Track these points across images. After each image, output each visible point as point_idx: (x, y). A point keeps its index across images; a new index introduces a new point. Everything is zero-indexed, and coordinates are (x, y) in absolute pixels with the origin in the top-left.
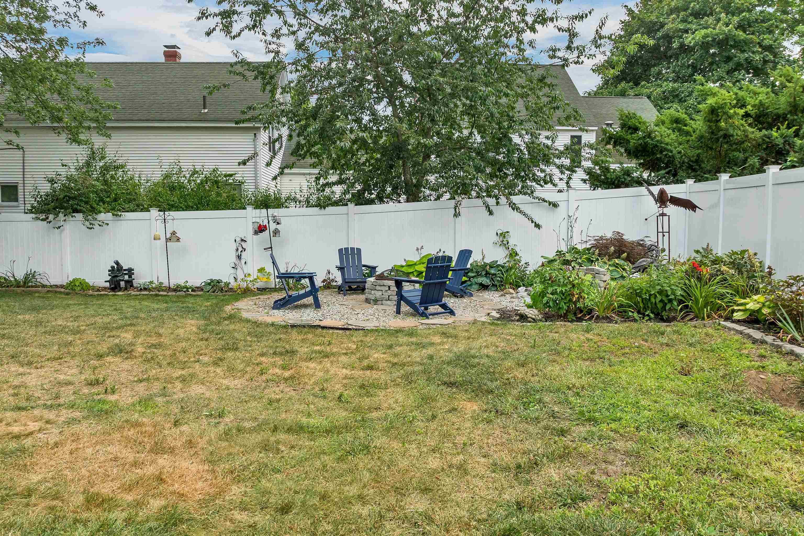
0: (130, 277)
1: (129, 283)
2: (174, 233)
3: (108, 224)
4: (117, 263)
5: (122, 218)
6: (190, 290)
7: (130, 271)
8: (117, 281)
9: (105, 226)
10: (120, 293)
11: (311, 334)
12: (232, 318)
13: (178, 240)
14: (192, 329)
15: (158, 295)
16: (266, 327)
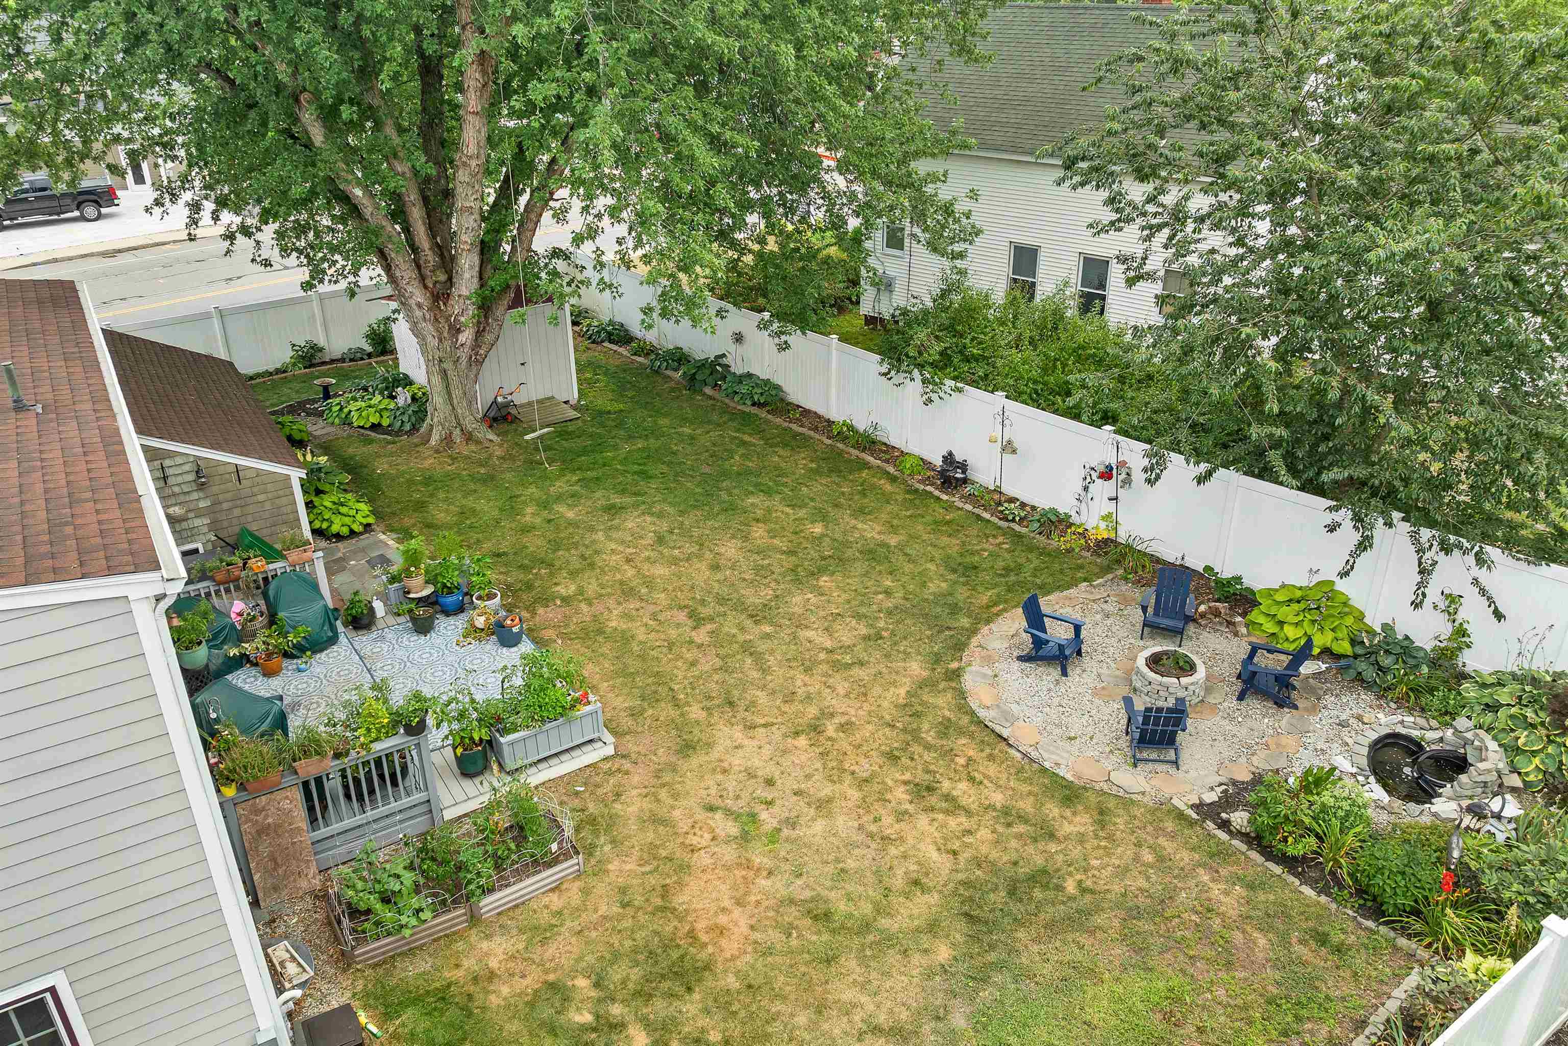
0: (964, 472)
1: (962, 483)
2: (1009, 442)
3: (950, 395)
4: (950, 452)
5: (963, 392)
6: (1017, 519)
7: (964, 467)
8: (947, 476)
10: (944, 497)
11: (988, 751)
12: (956, 675)
13: (1014, 451)
14: (902, 692)
15: (979, 517)
16: (966, 713)
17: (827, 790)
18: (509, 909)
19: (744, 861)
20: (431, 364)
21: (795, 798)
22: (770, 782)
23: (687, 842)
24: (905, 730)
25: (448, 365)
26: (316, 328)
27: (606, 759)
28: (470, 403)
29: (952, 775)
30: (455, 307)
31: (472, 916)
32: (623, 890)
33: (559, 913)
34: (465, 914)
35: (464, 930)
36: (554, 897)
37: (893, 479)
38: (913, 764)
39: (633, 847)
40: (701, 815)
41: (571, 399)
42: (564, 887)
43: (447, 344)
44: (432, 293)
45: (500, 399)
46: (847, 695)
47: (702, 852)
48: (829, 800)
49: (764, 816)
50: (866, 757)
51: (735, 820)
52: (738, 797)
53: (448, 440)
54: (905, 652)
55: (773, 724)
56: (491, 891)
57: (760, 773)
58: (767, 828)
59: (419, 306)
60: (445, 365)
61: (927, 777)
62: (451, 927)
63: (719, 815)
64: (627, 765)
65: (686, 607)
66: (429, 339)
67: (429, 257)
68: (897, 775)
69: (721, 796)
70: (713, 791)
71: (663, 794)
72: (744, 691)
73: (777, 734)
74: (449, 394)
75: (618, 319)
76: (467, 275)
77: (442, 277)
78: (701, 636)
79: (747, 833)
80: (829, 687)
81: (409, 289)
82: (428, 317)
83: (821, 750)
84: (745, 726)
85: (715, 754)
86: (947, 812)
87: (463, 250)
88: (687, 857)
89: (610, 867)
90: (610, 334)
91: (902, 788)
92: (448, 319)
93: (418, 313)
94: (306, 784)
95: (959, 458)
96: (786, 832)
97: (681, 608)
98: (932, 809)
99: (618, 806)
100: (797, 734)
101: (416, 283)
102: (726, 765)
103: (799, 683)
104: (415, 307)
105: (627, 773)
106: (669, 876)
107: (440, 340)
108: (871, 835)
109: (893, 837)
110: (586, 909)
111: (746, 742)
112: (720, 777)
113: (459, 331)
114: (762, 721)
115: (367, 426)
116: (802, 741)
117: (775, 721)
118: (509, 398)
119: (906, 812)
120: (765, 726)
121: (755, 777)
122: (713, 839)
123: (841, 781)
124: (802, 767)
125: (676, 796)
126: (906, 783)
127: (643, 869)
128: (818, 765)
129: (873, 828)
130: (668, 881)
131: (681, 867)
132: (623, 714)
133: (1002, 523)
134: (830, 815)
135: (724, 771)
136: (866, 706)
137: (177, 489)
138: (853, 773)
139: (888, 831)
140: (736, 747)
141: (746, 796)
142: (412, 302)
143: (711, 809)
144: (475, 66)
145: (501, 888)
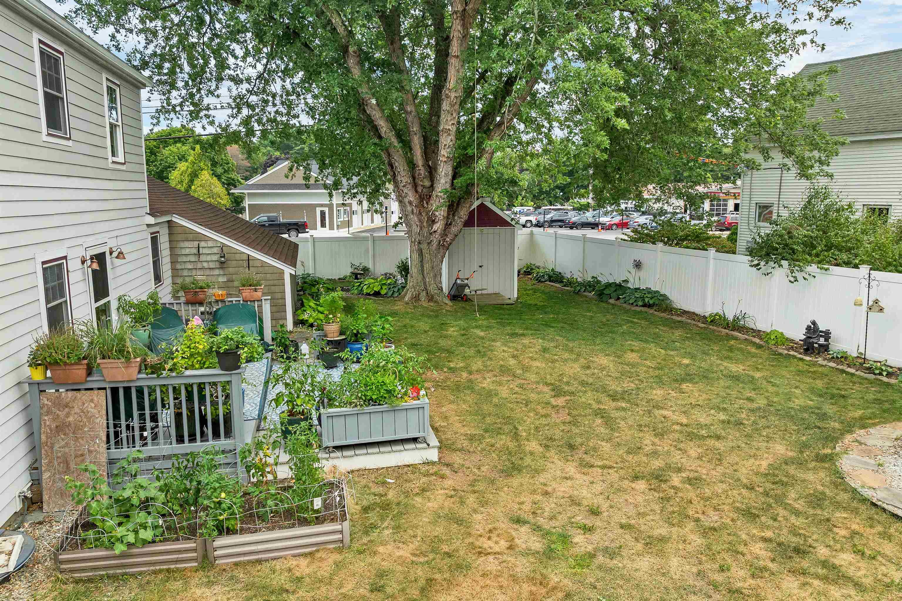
0: (827, 340)
1: (825, 348)
2: (876, 302)
3: (815, 277)
4: (814, 323)
5: (828, 272)
6: (885, 373)
7: (827, 335)
8: (810, 343)
9: (810, 279)
10: (808, 358)
11: (880, 528)
12: (830, 458)
13: (881, 310)
14: (764, 464)
15: (843, 371)
16: (845, 490)
17: (662, 531)
18: (249, 562)
19: (538, 576)
20: (413, 244)
21: (621, 531)
22: (595, 512)
23: (478, 543)
24: (766, 494)
25: (424, 246)
26: (368, 257)
27: (428, 463)
28: (435, 276)
29: (832, 543)
30: (434, 204)
31: (205, 556)
32: (382, 574)
33: (299, 580)
34: (194, 550)
35: (191, 569)
36: (303, 562)
37: (759, 347)
38: (776, 524)
39: (415, 536)
40: (504, 525)
41: (512, 297)
42: (318, 555)
43: (425, 230)
44: (420, 196)
45: (459, 281)
46: (700, 458)
47: (491, 558)
48: (662, 540)
49: (579, 538)
50: (715, 509)
51: (543, 536)
52: (552, 518)
53: (416, 298)
54: (767, 437)
55: (610, 467)
56: (230, 532)
57: (585, 503)
58: (579, 550)
59: (410, 203)
60: (422, 246)
61: (795, 539)
62: (177, 561)
63: (524, 529)
64: (446, 471)
65: (551, 384)
66: (414, 227)
67: (421, 170)
68: (755, 531)
69: (534, 513)
70: (527, 507)
71: (471, 499)
72: (588, 439)
73: (613, 476)
74: (422, 266)
75: (558, 269)
76: (443, 181)
77: (427, 183)
78: (561, 401)
79: (551, 550)
80: (680, 449)
81: (406, 191)
82: (415, 211)
83: (661, 495)
84: (581, 465)
85: (542, 478)
86: (825, 579)
87: (441, 161)
88: (471, 558)
89: (381, 549)
90: (550, 277)
91: (761, 545)
92: (427, 214)
93: (409, 208)
94: (115, 391)
95: (822, 327)
96: (600, 559)
97: (547, 384)
98: (804, 573)
99: (418, 499)
100: (636, 478)
101: (410, 187)
102: (549, 489)
103: (647, 442)
104: (408, 204)
105: (443, 477)
106: (440, 570)
107: (421, 229)
108: (716, 586)
109: (746, 592)
110: (330, 584)
111: (578, 476)
112: (539, 497)
113: (434, 222)
114: (600, 464)
115: (372, 293)
116: (641, 485)
117: (615, 465)
118: (466, 281)
119: (765, 569)
120: (603, 467)
121: (579, 505)
122: (510, 548)
123: (680, 525)
124: (636, 506)
125: (484, 503)
126: (765, 540)
127: (415, 559)
128: (657, 508)
129: (719, 578)
130: (438, 576)
131: (459, 567)
132: (462, 437)
133: (871, 376)
134: (661, 554)
135: (546, 493)
136: (720, 469)
137: (205, 265)
138: (697, 520)
139: (739, 585)
140: (567, 478)
141: (562, 519)
142: (406, 200)
143: (518, 521)
144: (458, 21)
145: (242, 531)
